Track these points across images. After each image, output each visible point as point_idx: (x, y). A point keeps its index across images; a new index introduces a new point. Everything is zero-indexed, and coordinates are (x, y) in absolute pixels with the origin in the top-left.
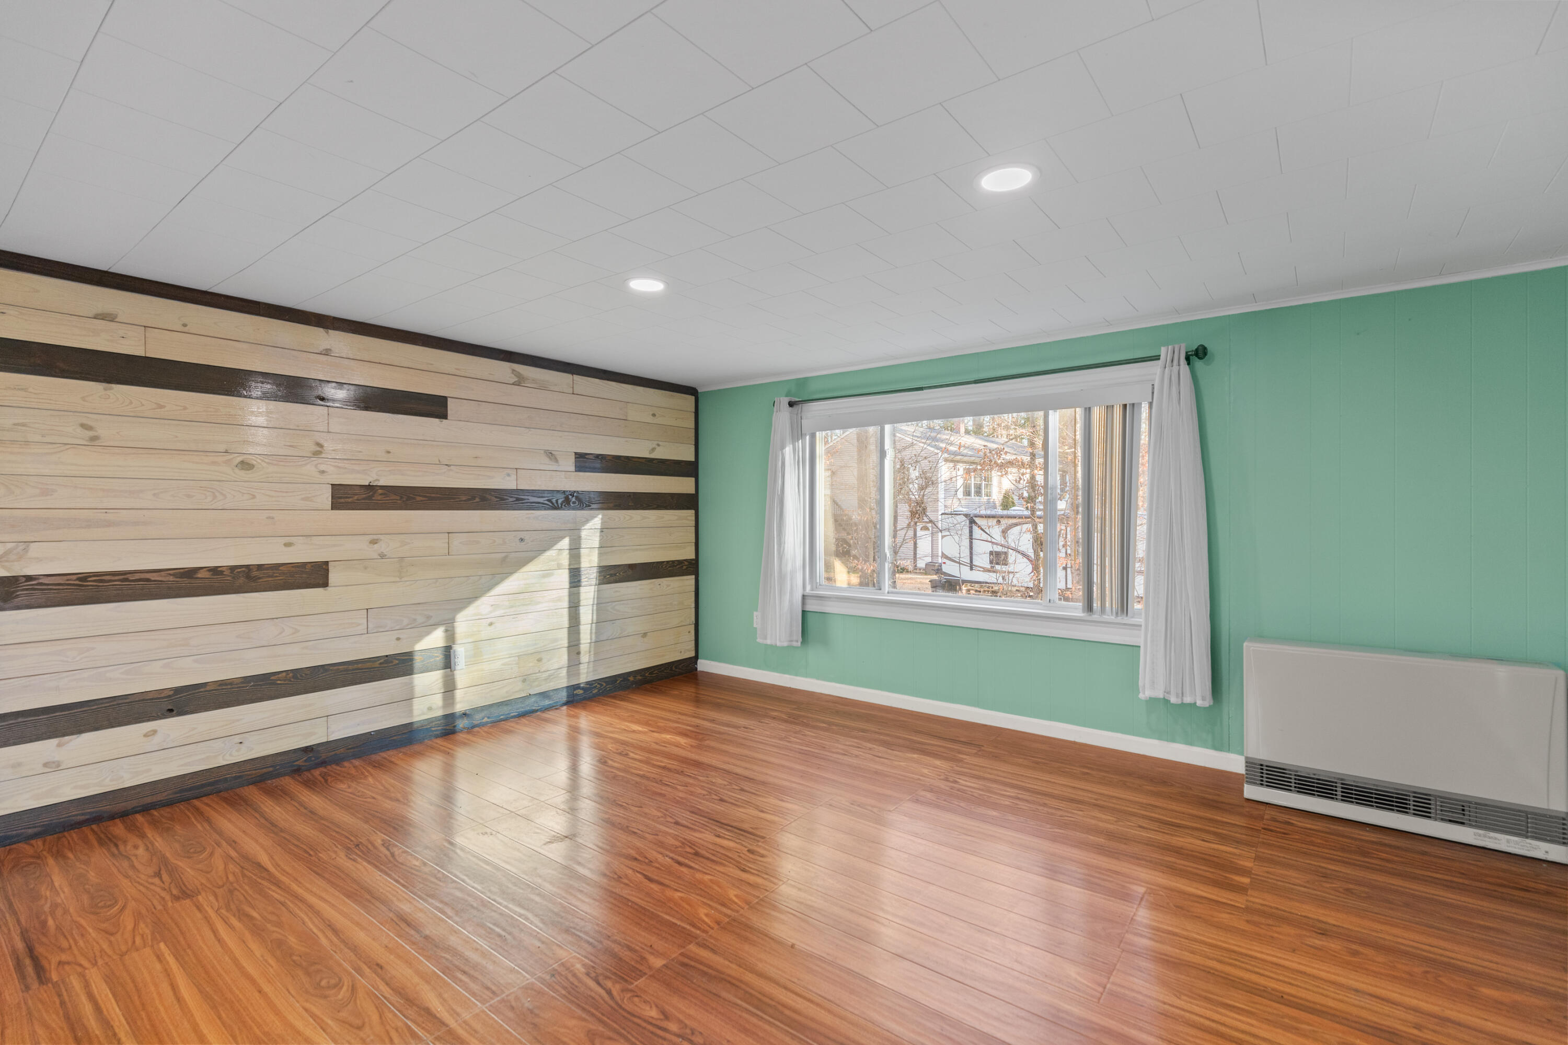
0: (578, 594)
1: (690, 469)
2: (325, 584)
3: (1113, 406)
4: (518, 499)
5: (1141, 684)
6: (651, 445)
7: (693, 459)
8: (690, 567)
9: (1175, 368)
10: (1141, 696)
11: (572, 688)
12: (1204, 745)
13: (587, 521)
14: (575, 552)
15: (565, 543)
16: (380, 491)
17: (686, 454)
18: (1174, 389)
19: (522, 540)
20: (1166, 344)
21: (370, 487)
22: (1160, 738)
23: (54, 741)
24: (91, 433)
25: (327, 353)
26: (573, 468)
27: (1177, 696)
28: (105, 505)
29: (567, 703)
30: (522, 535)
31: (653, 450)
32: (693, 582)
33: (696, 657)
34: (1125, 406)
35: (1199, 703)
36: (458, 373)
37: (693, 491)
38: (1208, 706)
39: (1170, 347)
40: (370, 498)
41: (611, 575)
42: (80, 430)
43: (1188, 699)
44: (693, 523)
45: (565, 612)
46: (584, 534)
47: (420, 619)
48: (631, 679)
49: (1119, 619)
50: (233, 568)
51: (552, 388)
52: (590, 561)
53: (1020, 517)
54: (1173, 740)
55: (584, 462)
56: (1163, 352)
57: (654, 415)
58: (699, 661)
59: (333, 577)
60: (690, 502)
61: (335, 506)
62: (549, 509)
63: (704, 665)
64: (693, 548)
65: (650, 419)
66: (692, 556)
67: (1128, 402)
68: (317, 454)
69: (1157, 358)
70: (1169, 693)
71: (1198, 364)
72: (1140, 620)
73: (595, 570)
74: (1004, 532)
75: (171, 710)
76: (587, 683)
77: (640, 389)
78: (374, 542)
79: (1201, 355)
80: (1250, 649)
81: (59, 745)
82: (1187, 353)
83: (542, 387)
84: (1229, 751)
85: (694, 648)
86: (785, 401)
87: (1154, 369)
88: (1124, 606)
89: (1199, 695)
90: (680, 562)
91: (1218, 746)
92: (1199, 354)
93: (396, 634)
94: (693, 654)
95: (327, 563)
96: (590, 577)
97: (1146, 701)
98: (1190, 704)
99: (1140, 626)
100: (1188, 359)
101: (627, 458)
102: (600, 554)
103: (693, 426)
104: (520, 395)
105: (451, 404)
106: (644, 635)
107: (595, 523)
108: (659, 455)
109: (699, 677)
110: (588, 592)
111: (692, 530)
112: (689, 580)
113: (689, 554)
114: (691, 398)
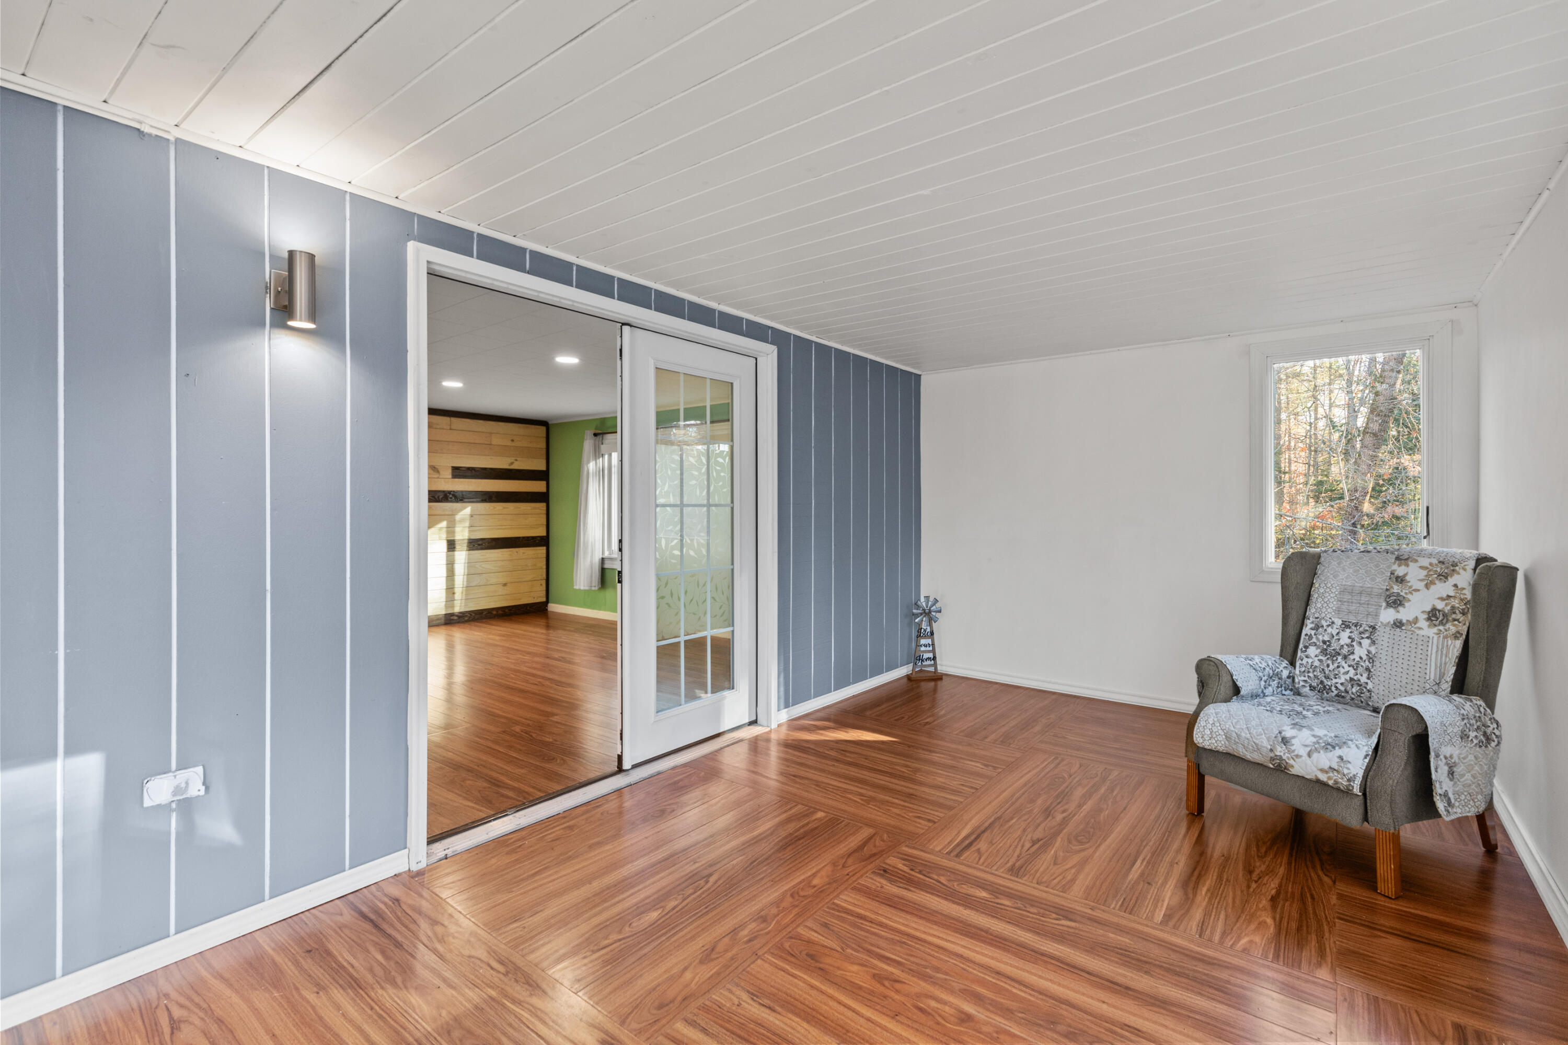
0: (454, 555)
1: (543, 476)
6: (510, 460)
7: (545, 469)
8: (544, 541)
11: (448, 615)
13: (460, 510)
14: (451, 530)
15: (444, 524)
17: (539, 465)
26: (450, 476)
29: (446, 623)
31: (512, 463)
32: (545, 551)
33: (547, 602)
37: (544, 490)
41: (478, 545)
44: (546, 512)
45: (444, 567)
46: (458, 518)
48: (493, 611)
52: (463, 535)
55: (458, 472)
57: (513, 440)
58: (550, 605)
60: (543, 497)
63: (553, 607)
64: (545, 528)
65: (509, 443)
66: (544, 534)
73: (467, 541)
76: (460, 612)
77: (501, 424)
85: (545, 596)
86: (592, 433)
90: (534, 538)
94: (544, 599)
96: (462, 545)
101: (492, 469)
102: (470, 531)
103: (545, 446)
106: (505, 585)
107: (466, 510)
108: (516, 466)
109: (550, 615)
110: (461, 556)
111: (545, 516)
112: (542, 550)
113: (542, 532)
114: (543, 429)
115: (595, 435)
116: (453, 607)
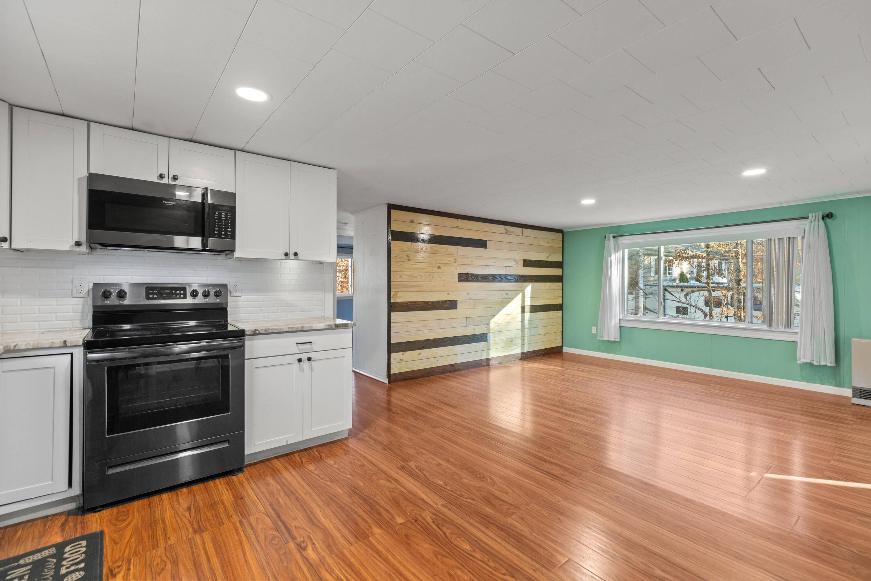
0: (524, 316)
1: (559, 265)
2: (456, 308)
3: (783, 238)
4: (506, 278)
5: (798, 357)
6: (547, 255)
7: (561, 261)
8: (559, 307)
9: (817, 223)
10: (798, 362)
11: (522, 353)
12: (831, 384)
13: (526, 287)
14: (523, 298)
15: (520, 296)
16: (470, 276)
17: (559, 259)
18: (816, 232)
19: (507, 294)
20: (812, 212)
21: (467, 274)
22: (807, 382)
23: (401, 353)
24: (409, 258)
25: (457, 227)
26: (522, 266)
27: (817, 362)
28: (411, 281)
29: (520, 359)
30: (507, 292)
31: (548, 257)
32: (561, 314)
33: (562, 346)
34: (789, 238)
35: (829, 364)
36: (490, 231)
37: (561, 275)
38: (833, 366)
39: (814, 214)
40: (467, 278)
41: (534, 309)
42: (407, 257)
43: (823, 363)
44: (561, 288)
45: (520, 323)
46: (526, 291)
47: (480, 322)
48: (540, 352)
49: (786, 330)
50: (436, 301)
51: (516, 234)
52: (528, 303)
53: (695, 287)
54: (814, 383)
55: (527, 263)
56: (810, 215)
57: (548, 243)
58: (563, 348)
59: (459, 306)
60: (559, 279)
61: (460, 281)
62: (514, 282)
63: (565, 349)
64: (561, 299)
65: (547, 245)
66: (561, 303)
67: (791, 236)
68: (455, 262)
69: (807, 218)
70: (813, 361)
71: (828, 220)
72: (798, 330)
73: (529, 307)
74: (686, 296)
75: (423, 347)
76: (527, 352)
77: (544, 232)
78: (468, 294)
79: (830, 217)
80: (855, 341)
81: (403, 354)
82: (822, 215)
83: (514, 234)
84: (844, 387)
85: (561, 342)
86: (611, 235)
87: (806, 222)
88: (789, 324)
89: (829, 361)
90: (557, 305)
91: (839, 385)
92: (830, 216)
93: (473, 327)
94: (561, 345)
95: (457, 301)
96: (527, 309)
97: (800, 364)
98: (824, 365)
99: (798, 333)
100: (823, 218)
101: (539, 261)
102: (531, 300)
103: (561, 246)
104: (508, 238)
105: (488, 243)
106: (545, 335)
107: (529, 288)
108: (550, 259)
109: (564, 354)
110: (527, 315)
111: (561, 291)
112: (560, 312)
113: (559, 301)
114: (561, 234)
115: (614, 237)
116: (524, 350)
